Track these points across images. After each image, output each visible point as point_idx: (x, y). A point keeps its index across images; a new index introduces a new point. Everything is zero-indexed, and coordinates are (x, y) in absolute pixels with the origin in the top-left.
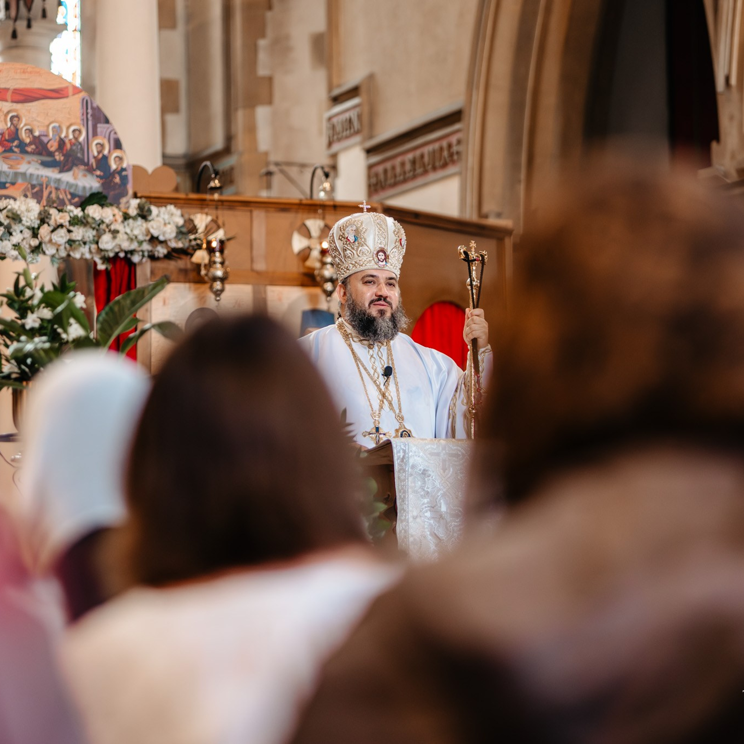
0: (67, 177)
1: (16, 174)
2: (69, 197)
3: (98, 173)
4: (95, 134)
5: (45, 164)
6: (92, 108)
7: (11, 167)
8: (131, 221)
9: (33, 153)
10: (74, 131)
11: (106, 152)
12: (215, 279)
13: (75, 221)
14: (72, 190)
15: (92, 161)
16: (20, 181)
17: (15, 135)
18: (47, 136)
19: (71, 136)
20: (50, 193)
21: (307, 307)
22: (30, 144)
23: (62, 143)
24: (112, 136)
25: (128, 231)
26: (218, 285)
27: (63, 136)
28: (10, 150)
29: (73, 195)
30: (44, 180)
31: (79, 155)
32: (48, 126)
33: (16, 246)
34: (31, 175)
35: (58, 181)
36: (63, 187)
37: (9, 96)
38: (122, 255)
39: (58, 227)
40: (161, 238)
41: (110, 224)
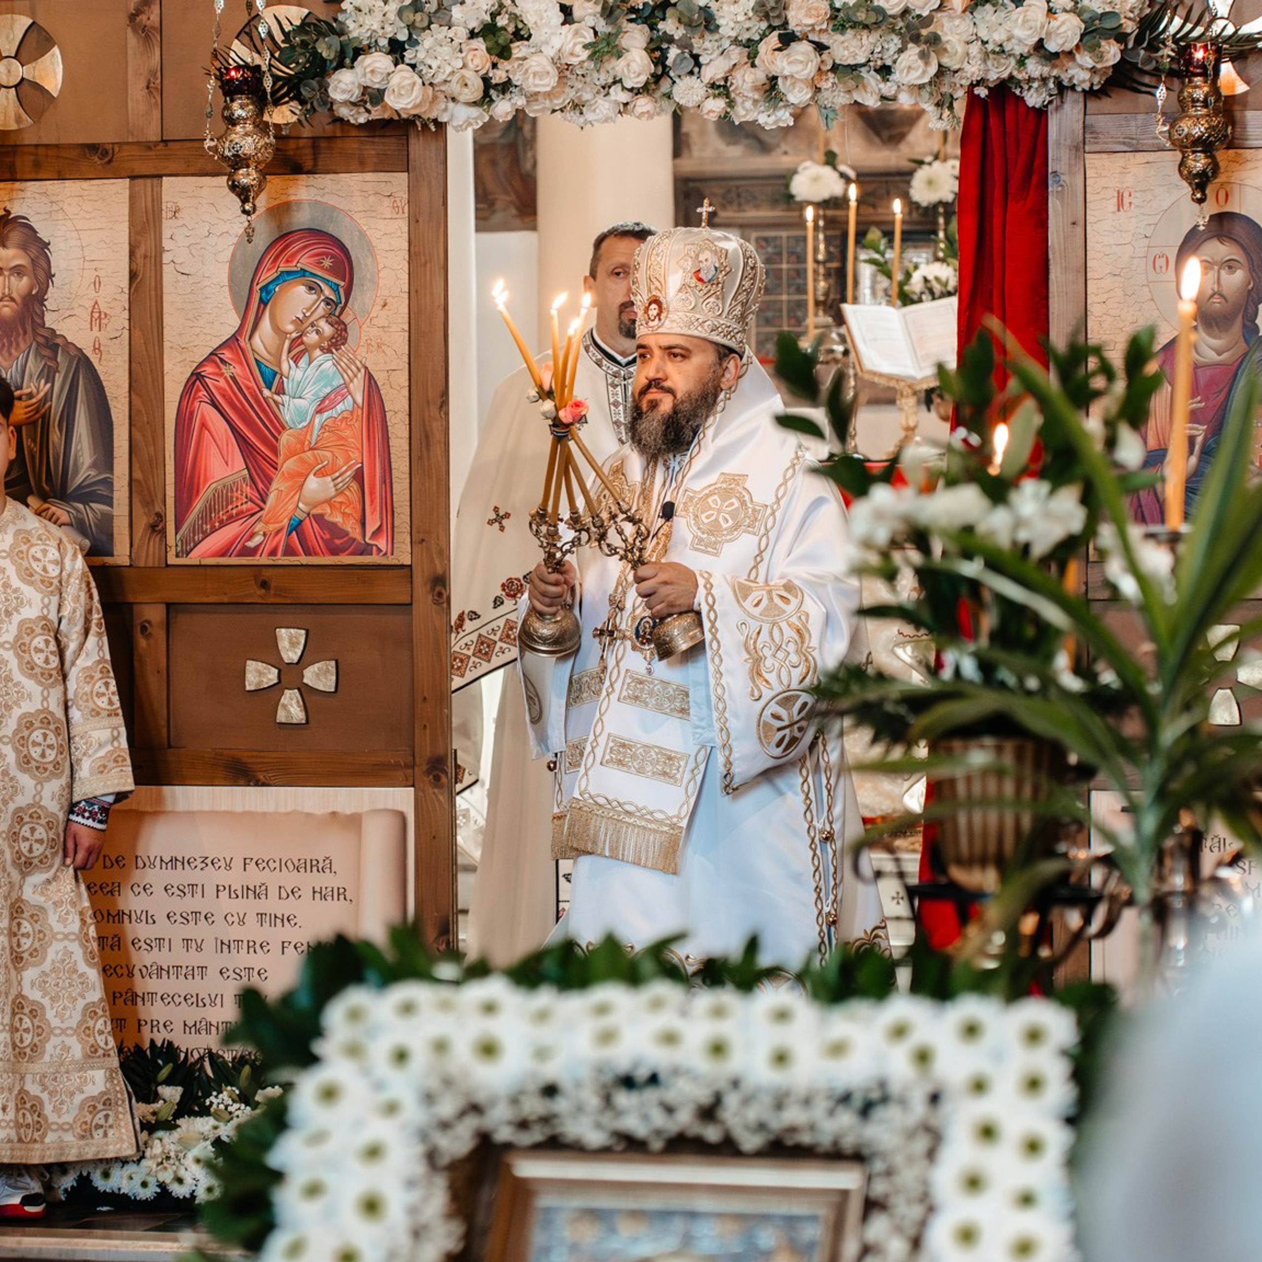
12: (1189, 145)
25: (983, 34)
26: (1198, 163)
38: (982, 92)
39: (788, 39)
40: (1052, 46)
41: (927, 21)
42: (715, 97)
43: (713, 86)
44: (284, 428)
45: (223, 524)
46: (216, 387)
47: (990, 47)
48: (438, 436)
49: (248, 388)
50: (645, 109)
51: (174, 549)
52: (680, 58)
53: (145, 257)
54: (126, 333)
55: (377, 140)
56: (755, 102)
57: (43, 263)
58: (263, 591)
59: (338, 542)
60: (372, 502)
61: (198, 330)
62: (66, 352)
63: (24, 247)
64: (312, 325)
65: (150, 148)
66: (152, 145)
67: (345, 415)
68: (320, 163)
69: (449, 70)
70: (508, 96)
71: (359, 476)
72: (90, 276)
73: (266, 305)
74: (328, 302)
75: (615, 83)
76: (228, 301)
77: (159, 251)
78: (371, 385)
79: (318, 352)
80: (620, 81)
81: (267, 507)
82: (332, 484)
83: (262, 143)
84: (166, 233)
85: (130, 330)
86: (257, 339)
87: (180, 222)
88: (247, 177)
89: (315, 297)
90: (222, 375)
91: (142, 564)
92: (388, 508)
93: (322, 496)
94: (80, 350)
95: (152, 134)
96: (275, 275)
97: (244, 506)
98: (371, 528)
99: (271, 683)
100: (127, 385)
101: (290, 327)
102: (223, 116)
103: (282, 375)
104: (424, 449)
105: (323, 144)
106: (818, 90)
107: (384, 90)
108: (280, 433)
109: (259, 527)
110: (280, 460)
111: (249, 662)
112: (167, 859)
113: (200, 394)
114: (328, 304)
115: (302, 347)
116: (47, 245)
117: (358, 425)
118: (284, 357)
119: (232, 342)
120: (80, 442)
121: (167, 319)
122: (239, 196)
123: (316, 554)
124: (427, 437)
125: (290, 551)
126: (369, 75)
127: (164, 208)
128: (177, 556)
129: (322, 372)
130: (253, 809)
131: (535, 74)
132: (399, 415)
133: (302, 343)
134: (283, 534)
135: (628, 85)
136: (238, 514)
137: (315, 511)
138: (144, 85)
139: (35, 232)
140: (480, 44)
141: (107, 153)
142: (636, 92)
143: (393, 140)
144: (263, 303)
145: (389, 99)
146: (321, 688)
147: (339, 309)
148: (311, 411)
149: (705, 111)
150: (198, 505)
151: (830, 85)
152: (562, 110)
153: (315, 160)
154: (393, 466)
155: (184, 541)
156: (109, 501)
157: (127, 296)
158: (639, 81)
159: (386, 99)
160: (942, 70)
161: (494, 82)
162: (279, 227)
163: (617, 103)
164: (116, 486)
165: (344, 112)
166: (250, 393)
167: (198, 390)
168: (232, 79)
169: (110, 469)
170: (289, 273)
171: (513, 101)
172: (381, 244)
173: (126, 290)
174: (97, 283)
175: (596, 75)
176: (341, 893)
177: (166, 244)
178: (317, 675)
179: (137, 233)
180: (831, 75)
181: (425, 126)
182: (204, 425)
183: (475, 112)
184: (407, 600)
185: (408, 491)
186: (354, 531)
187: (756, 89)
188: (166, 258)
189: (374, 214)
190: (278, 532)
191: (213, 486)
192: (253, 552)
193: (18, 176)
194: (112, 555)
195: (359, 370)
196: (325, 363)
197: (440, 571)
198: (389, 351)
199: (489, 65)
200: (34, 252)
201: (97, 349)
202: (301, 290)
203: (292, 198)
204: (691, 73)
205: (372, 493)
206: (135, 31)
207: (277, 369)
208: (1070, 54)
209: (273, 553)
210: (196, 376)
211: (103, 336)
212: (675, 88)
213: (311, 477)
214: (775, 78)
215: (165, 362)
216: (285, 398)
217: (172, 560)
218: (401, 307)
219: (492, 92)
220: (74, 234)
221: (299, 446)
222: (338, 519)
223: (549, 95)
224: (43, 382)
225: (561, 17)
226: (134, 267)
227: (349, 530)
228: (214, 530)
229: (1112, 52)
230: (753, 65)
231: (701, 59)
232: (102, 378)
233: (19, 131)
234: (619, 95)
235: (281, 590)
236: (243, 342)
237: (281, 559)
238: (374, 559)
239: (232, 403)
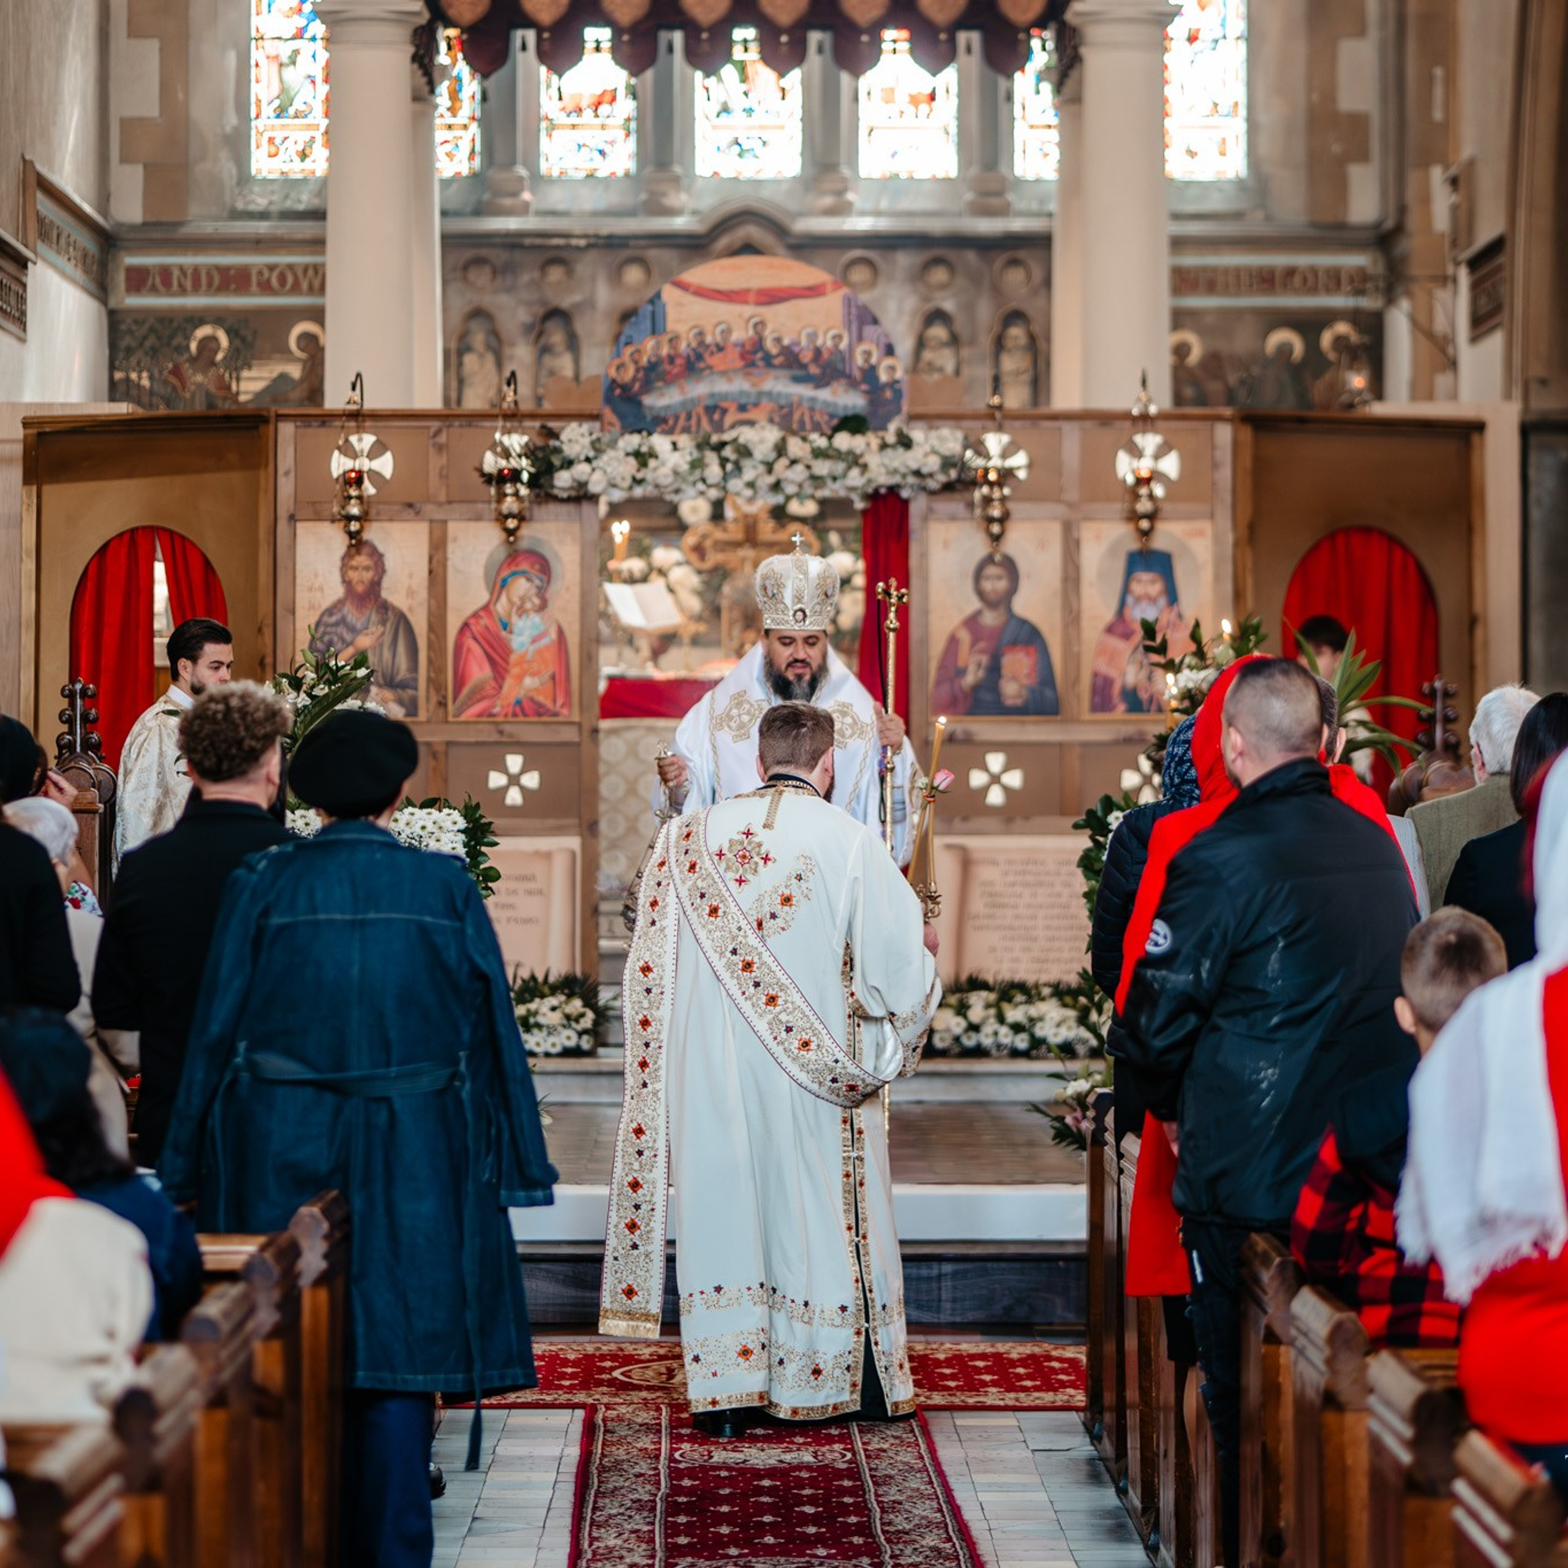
0: (824, 395)
1: (760, 394)
2: (826, 418)
3: (864, 387)
4: (860, 339)
5: (797, 380)
6: (858, 307)
7: (754, 385)
8: (889, 451)
9: (781, 366)
10: (834, 337)
11: (874, 360)
12: (991, 520)
13: (818, 453)
14: (830, 410)
15: (857, 374)
16: (764, 401)
17: (758, 344)
18: (798, 343)
19: (829, 343)
20: (803, 415)
21: (1134, 545)
22: (778, 355)
23: (818, 352)
24: (883, 340)
25: (886, 461)
26: (996, 528)
27: (819, 342)
28: (752, 364)
29: (832, 416)
30: (795, 399)
31: (840, 366)
32: (800, 333)
33: (751, 485)
34: (779, 394)
35: (813, 400)
36: (818, 406)
37: (752, 297)
38: (883, 491)
39: (794, 462)
40: (925, 470)
41: (861, 455)
44: (512, 652)
45: (478, 701)
46: (476, 631)
47: (891, 469)
49: (493, 631)
51: (451, 713)
52: (732, 471)
53: (438, 562)
55: (564, 504)
57: (380, 565)
58: (499, 736)
59: (541, 710)
60: (559, 690)
61: (467, 601)
62: (393, 612)
64: (529, 599)
66: (442, 505)
67: (546, 646)
69: (615, 471)
71: (553, 678)
72: (407, 572)
73: (504, 588)
74: (537, 587)
77: (445, 559)
78: (561, 633)
79: (532, 613)
81: (503, 692)
82: (538, 681)
84: (450, 550)
85: (428, 600)
86: (499, 606)
87: (457, 545)
88: (511, 524)
89: (531, 584)
90: (479, 624)
91: (434, 721)
92: (568, 693)
93: (533, 687)
94: (401, 610)
95: (442, 499)
96: (509, 573)
97: (490, 692)
98: (560, 702)
99: (504, 784)
100: (426, 630)
103: (512, 624)
104: (588, 663)
105: (535, 505)
107: (585, 482)
108: (510, 654)
109: (498, 703)
110: (510, 668)
111: (491, 774)
113: (468, 634)
115: (523, 610)
116: (382, 555)
117: (553, 650)
119: (486, 608)
120: (400, 657)
121: (449, 595)
123: (529, 716)
125: (515, 715)
127: (449, 537)
128: (454, 717)
129: (534, 623)
133: (523, 608)
134: (511, 706)
136: (486, 696)
137: (529, 695)
138: (438, 472)
139: (376, 548)
140: (632, 461)
141: (416, 508)
143: (572, 505)
144: (502, 587)
146: (531, 786)
147: (543, 591)
148: (528, 642)
150: (466, 691)
154: (571, 672)
155: (458, 710)
156: (416, 689)
157: (427, 582)
160: (870, 481)
166: (495, 634)
167: (467, 632)
170: (516, 572)
172: (566, 559)
173: (427, 579)
174: (411, 576)
176: (540, 892)
177: (450, 555)
178: (529, 780)
179: (433, 550)
180: (810, 480)
181: (596, 498)
182: (469, 650)
184: (577, 739)
186: (550, 705)
188: (449, 563)
189: (562, 543)
190: (509, 705)
191: (474, 681)
192: (494, 715)
194: (418, 717)
195: (554, 622)
196: (536, 618)
198: (570, 613)
200: (376, 558)
201: (411, 609)
202: (523, 581)
204: (737, 477)
205: (560, 686)
206: (434, 445)
207: (509, 621)
208: (931, 475)
209: (506, 715)
210: (466, 626)
211: (414, 603)
213: (527, 677)
215: (448, 618)
216: (514, 636)
218: (576, 592)
220: (398, 550)
222: (541, 699)
224: (379, 626)
225: (669, 447)
226: (431, 567)
227: (548, 704)
228: (474, 704)
229: (953, 474)
232: (413, 626)
234: (701, 486)
235: (510, 735)
236: (491, 607)
237: (510, 719)
238: (560, 719)
239: (485, 639)
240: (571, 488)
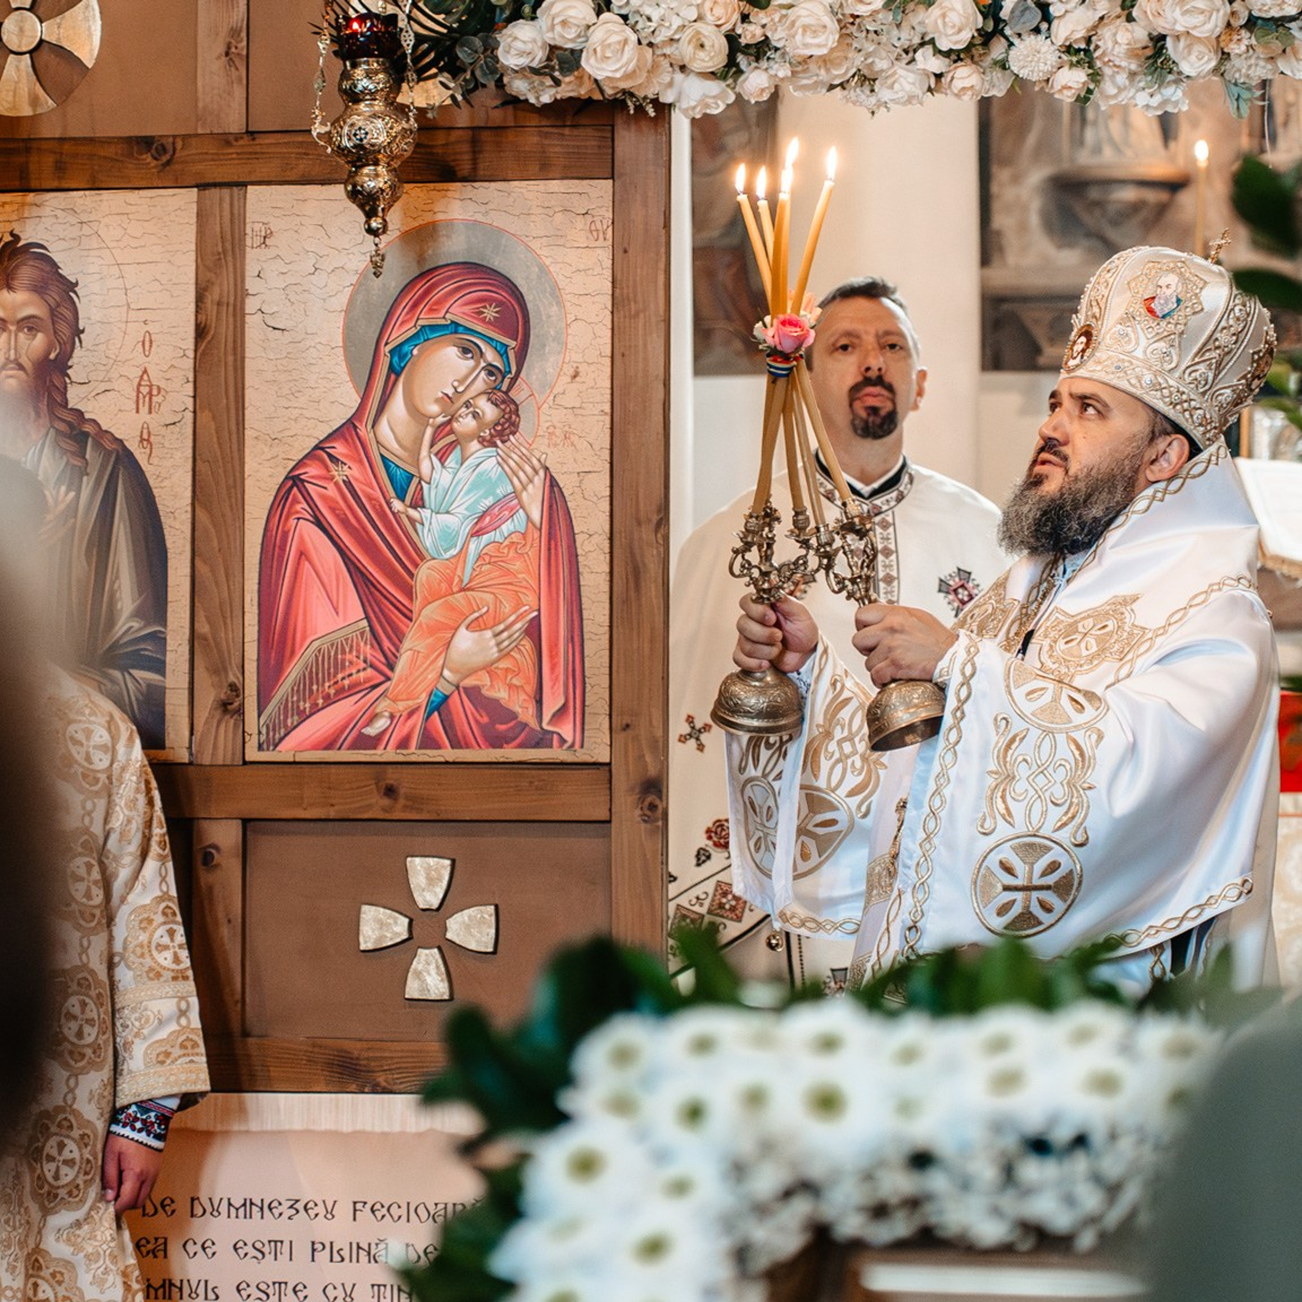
42: (1072, 65)
43: (1069, 49)
44: (422, 558)
45: (329, 701)
46: (324, 498)
48: (653, 568)
49: (370, 499)
50: (967, 83)
51: (255, 738)
52: (1021, 8)
53: (219, 304)
54: (189, 416)
55: (567, 131)
56: (1132, 75)
57: (68, 314)
58: (386, 802)
59: (502, 727)
60: (553, 667)
61: (296, 413)
62: (98, 445)
63: (39, 289)
64: (467, 404)
65: (228, 143)
66: (231, 138)
67: (515, 538)
68: (481, 166)
69: (677, 22)
70: (764, 64)
71: (533, 630)
72: (136, 332)
73: (398, 375)
74: (491, 370)
75: (922, 45)
76: (342, 369)
77: (241, 294)
78: (554, 494)
79: (475, 445)
80: (932, 42)
81: (396, 675)
82: (493, 642)
83: (398, 128)
84: (251, 269)
85: (195, 412)
86: (384, 426)
87: (271, 252)
88: (374, 178)
89: (471, 363)
90: (332, 478)
91: (206, 760)
92: (577, 678)
93: (479, 660)
94: (121, 441)
95: (234, 122)
96: (414, 331)
97: (362, 674)
98: (551, 706)
99: (398, 940)
100: (188, 493)
101: (434, 409)
102: (340, 89)
103: (421, 479)
104: (632, 593)
105: (486, 136)
106: (1225, 56)
107: (581, 51)
108: (416, 565)
109: (383, 706)
110: (416, 606)
111: (365, 908)
112: (237, 1202)
113: (298, 507)
114: (491, 373)
115: (452, 438)
116: (72, 286)
117: (535, 551)
118: (424, 452)
119: (347, 431)
120: (117, 577)
121: (250, 396)
122: (361, 206)
123: (468, 746)
124: (636, 573)
125: (428, 741)
126: (558, 28)
127: (248, 231)
128: (260, 747)
129: (481, 474)
130: (368, 1128)
131: (805, 28)
132: (596, 539)
133: (452, 432)
134: (419, 718)
135: (944, 46)
136: (351, 687)
137: (469, 682)
138: (222, 49)
139: (55, 266)
141: (165, 151)
142: (954, 56)
143: (590, 132)
144: (394, 372)
145: (589, 64)
146: (473, 946)
147: (507, 381)
148: (466, 529)
149: (1057, 87)
150: (293, 672)
151: (1243, 48)
152: (842, 85)
153: (475, 161)
154: (585, 614)
155: (272, 727)
156: (159, 666)
157: (191, 361)
158: (961, 40)
159: (583, 63)
161: (743, 41)
162: (421, 259)
163: (926, 73)
164: (171, 644)
165: (519, 87)
166: (374, 507)
167: (296, 501)
168: (355, 33)
169: (163, 620)
170: (433, 328)
171: (772, 72)
172: (570, 286)
173: (191, 354)
174: (147, 343)
175: (895, 32)
177: (251, 284)
178: (468, 927)
179: (209, 269)
180: (1244, 34)
181: (640, 109)
182: (302, 554)
183: (714, 87)
184: (604, 816)
185: (607, 652)
186: (525, 711)
187: (1132, 53)
188: (251, 305)
189: (561, 242)
190: (411, 714)
191: (316, 644)
192: (373, 742)
193: (34, 184)
194: (163, 747)
195: (536, 472)
196: (485, 460)
197: (652, 771)
198: (582, 444)
199: (736, 16)
200: (54, 295)
201: (145, 440)
202: (451, 352)
203: (440, 217)
204: (1037, 30)
205: (553, 656)
207: (412, 470)
209: (404, 744)
210: (294, 481)
211: (155, 421)
212: (1013, 53)
213: (462, 630)
214: (1163, 37)
215: (247, 459)
216: (426, 513)
217: (253, 754)
218: (600, 378)
219: (741, 59)
220: (115, 270)
221: (444, 586)
222: (501, 694)
223: (825, 61)
224: (63, 489)
226: (202, 318)
227: (519, 710)
228: (315, 710)
230: (1130, 19)
231: (1051, 9)
232: (152, 483)
233: (34, 118)
234: (929, 62)
235: (415, 801)
236: (364, 430)
237: (415, 754)
238: (555, 754)
239: (345, 522)
240: (535, 71)
